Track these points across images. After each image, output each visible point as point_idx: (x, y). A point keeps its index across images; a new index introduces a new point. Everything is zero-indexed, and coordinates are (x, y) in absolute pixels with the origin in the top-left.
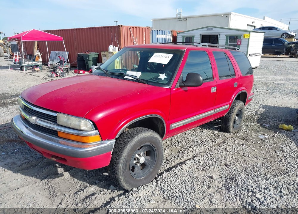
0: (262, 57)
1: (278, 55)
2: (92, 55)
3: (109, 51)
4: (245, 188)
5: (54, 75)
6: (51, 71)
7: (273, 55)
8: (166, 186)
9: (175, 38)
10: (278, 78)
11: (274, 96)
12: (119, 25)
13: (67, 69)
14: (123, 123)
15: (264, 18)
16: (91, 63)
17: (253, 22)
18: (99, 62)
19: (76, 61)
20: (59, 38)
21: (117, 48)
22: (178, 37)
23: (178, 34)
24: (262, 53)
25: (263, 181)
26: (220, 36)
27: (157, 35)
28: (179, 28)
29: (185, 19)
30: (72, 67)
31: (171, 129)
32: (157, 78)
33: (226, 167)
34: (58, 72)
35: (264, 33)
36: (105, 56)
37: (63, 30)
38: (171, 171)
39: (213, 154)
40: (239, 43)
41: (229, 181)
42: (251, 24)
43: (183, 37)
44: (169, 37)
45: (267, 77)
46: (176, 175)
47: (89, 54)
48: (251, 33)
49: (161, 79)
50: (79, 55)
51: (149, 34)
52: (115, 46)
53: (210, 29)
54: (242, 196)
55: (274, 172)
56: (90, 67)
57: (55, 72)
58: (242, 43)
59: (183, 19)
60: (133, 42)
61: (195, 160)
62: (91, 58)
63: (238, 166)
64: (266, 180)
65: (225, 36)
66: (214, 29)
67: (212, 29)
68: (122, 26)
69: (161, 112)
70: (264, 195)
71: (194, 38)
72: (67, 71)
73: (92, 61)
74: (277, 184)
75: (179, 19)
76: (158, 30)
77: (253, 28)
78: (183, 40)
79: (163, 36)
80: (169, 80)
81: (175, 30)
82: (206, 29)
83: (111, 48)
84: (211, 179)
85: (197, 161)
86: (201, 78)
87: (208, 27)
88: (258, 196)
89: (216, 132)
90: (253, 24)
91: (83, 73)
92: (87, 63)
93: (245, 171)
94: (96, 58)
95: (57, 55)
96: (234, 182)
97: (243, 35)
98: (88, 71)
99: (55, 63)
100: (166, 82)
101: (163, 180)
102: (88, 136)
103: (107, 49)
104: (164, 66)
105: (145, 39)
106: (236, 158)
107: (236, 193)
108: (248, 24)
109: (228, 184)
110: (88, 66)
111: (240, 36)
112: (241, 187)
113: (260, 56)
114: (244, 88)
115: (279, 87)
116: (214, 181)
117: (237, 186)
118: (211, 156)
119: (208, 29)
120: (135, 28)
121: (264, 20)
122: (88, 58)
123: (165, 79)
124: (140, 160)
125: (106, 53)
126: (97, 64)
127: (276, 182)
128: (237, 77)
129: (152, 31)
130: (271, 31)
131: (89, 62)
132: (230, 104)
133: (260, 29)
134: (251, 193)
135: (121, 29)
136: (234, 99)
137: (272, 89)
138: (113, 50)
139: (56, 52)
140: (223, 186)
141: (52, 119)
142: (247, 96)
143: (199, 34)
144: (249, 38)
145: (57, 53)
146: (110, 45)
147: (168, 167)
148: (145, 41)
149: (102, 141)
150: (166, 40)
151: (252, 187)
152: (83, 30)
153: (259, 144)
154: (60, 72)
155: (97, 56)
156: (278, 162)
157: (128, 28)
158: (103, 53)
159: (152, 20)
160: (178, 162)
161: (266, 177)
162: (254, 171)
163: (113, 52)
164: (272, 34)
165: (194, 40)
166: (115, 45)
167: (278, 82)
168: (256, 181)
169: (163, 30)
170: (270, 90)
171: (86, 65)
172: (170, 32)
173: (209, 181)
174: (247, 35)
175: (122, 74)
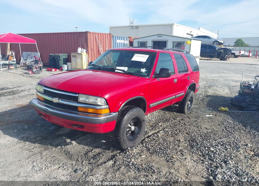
0: (200, 59)
1: (211, 58)
2: (63, 56)
3: (78, 52)
4: (203, 146)
5: (30, 72)
6: (25, 69)
7: (208, 58)
8: (149, 146)
9: (131, 44)
10: (214, 75)
11: (212, 89)
12: (86, 31)
13: (40, 67)
14: (121, 103)
15: (199, 29)
16: (61, 62)
17: (191, 32)
18: (68, 62)
19: (47, 61)
20: (33, 41)
21: (85, 50)
22: (134, 42)
23: (134, 40)
24: (200, 56)
25: (213, 141)
26: (168, 42)
27: (117, 40)
28: (134, 34)
29: (137, 27)
30: (45, 66)
31: (150, 108)
32: (140, 72)
33: (187, 135)
34: (34, 70)
35: (201, 40)
36: (75, 57)
37: (35, 34)
38: (150, 137)
39: (176, 127)
40: (183, 48)
41: (192, 142)
42: (189, 33)
43: (138, 42)
44: (127, 42)
45: (205, 74)
46: (155, 139)
47: (60, 55)
48: (192, 40)
49: (142, 72)
50: (50, 56)
51: (111, 39)
52: (83, 49)
53: (160, 36)
54: (202, 150)
55: (219, 137)
56: (60, 66)
57: (31, 70)
58: (185, 48)
59: (135, 27)
60: (98, 46)
61: (165, 131)
62: (62, 58)
63: (196, 134)
64: (215, 141)
65: (172, 42)
66: (163, 36)
67: (161, 36)
68: (89, 32)
69: (143, 94)
70: (216, 149)
71: (147, 43)
72: (40, 69)
73: (62, 61)
74: (222, 143)
75: (132, 27)
76: (118, 36)
77: (191, 36)
78: (138, 45)
79: (122, 41)
80: (148, 72)
81: (131, 37)
82: (156, 36)
83: (80, 50)
84: (179, 142)
85: (166, 131)
86: (170, 71)
87: (158, 35)
88: (212, 149)
89: (175, 113)
90: (191, 33)
91: (55, 71)
92: (58, 62)
93: (201, 136)
94: (66, 58)
95: (29, 55)
96: (195, 143)
97: (186, 42)
98: (58, 69)
99: (29, 62)
100: (146, 74)
101: (147, 143)
102: (101, 109)
103: (76, 51)
104: (143, 63)
105: (107, 44)
106: (193, 129)
107: (197, 149)
108: (188, 33)
109: (191, 144)
110: (59, 65)
111: (184, 42)
112: (200, 145)
113: (199, 58)
114: (194, 81)
115: (215, 82)
116: (181, 143)
117: (197, 145)
118: (175, 128)
119: (158, 36)
120: (99, 34)
121: (199, 30)
122: (59, 58)
123: (145, 72)
124: (132, 128)
125: (75, 54)
126: (67, 63)
127: (222, 142)
128: (189, 72)
129: (113, 37)
130: (206, 39)
131: (60, 61)
132: (185, 92)
133: (197, 37)
134: (207, 148)
135: (89, 34)
136: (188, 88)
137: (210, 84)
138: (81, 52)
139: (28, 52)
140: (188, 145)
141: (73, 99)
142: (196, 87)
143: (151, 40)
144: (190, 45)
145: (29, 54)
146: (79, 48)
147: (147, 136)
148: (107, 45)
149: (110, 113)
150: (124, 45)
151: (207, 145)
152: (54, 34)
153: (206, 120)
154: (35, 70)
155: (67, 57)
156: (221, 131)
157: (94, 34)
158: (72, 54)
159: (109, 28)
160: (153, 133)
161: (215, 139)
162: (206, 136)
163: (82, 53)
164: (207, 41)
165: (147, 45)
166: (83, 47)
167: (214, 78)
168: (209, 142)
169: (122, 36)
170: (209, 84)
171: (57, 64)
172: (128, 38)
173: (178, 143)
174: (189, 42)
175: (113, 68)
